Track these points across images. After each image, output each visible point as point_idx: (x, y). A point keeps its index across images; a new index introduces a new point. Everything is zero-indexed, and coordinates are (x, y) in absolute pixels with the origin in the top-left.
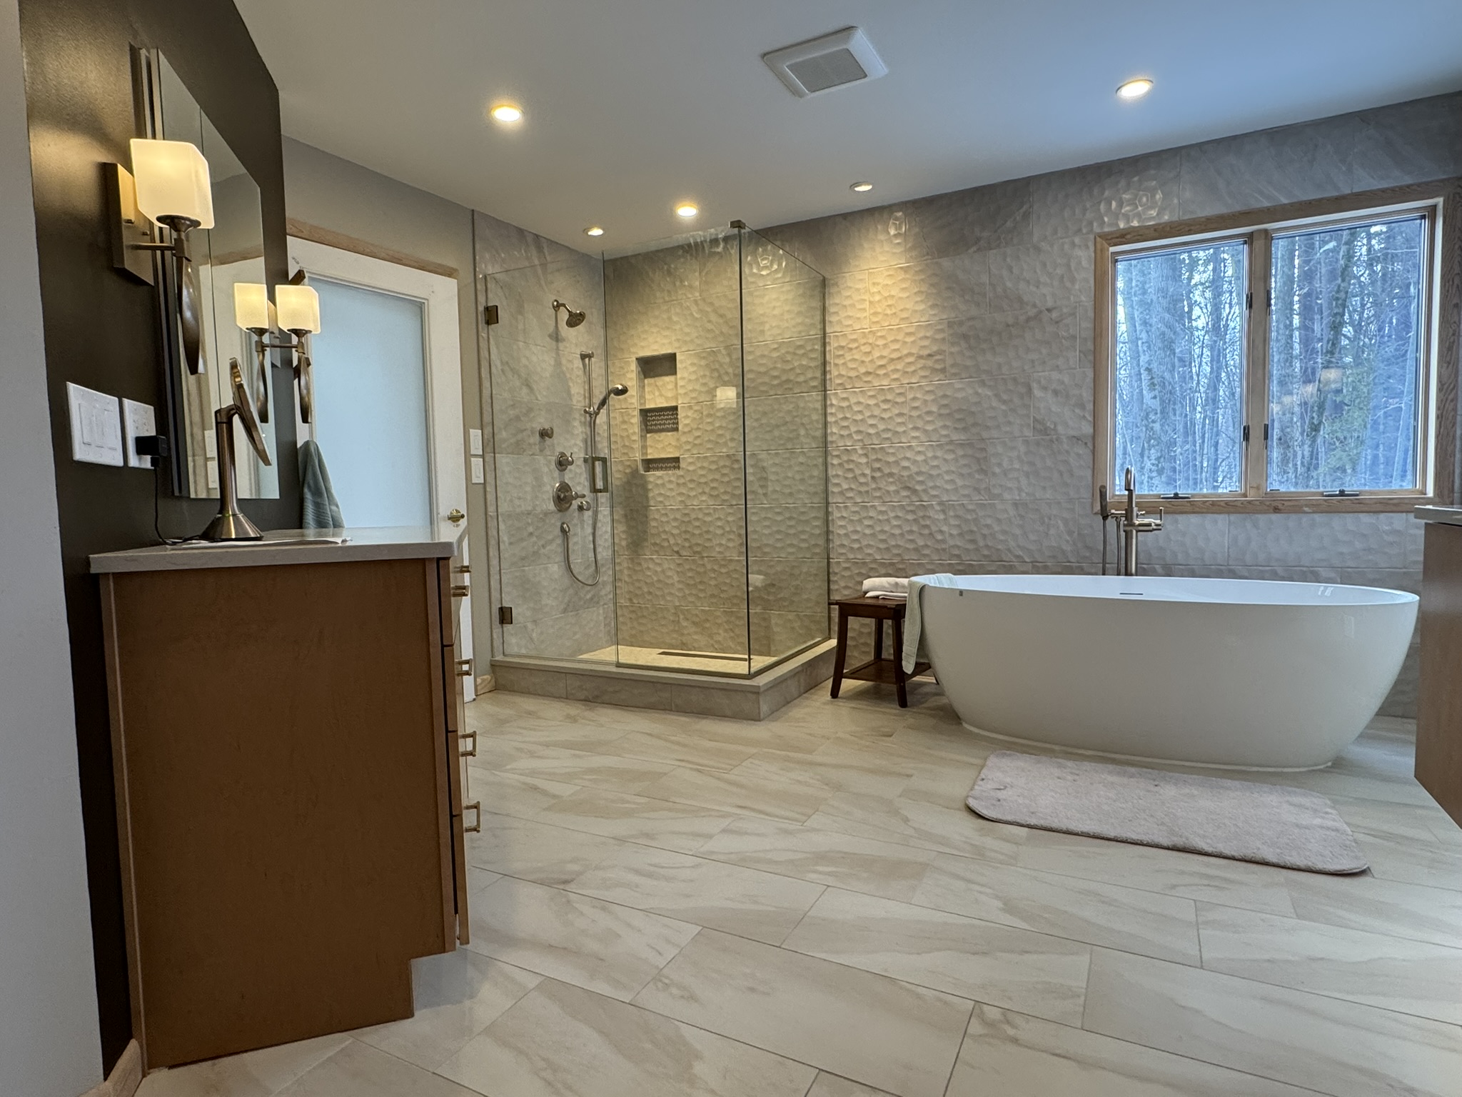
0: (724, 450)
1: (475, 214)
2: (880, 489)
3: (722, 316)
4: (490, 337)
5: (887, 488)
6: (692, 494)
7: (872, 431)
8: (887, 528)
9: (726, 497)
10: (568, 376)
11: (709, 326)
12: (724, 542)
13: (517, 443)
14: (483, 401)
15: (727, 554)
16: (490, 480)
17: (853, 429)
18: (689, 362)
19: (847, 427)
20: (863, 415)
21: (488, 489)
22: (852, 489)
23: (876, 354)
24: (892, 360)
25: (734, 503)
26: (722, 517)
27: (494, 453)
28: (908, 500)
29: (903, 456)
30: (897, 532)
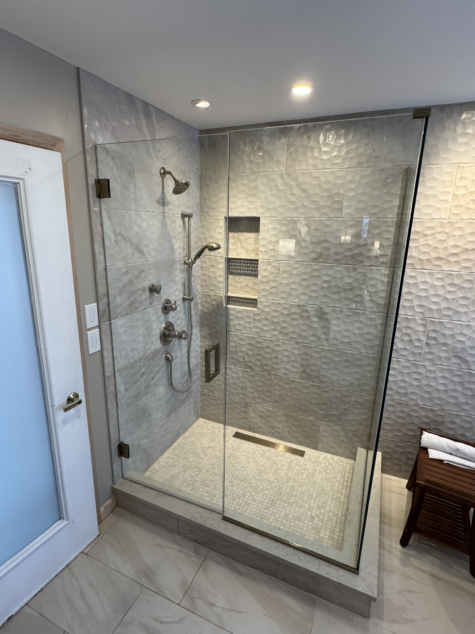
0: (296, 301)
1: (81, 72)
2: (433, 353)
3: (304, 190)
4: (103, 210)
5: (440, 354)
6: (266, 328)
7: (434, 307)
8: (433, 384)
9: (294, 336)
10: (172, 234)
11: (292, 198)
12: (288, 367)
13: (131, 305)
14: (98, 275)
15: (291, 376)
16: (107, 345)
17: (416, 303)
18: (271, 226)
19: (411, 300)
20: (428, 292)
21: (105, 354)
22: (406, 349)
23: (451, 243)
24: (467, 250)
25: (300, 341)
26: (289, 349)
27: (110, 320)
28: (457, 366)
29: (460, 331)
30: (442, 388)
